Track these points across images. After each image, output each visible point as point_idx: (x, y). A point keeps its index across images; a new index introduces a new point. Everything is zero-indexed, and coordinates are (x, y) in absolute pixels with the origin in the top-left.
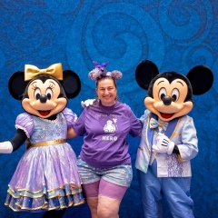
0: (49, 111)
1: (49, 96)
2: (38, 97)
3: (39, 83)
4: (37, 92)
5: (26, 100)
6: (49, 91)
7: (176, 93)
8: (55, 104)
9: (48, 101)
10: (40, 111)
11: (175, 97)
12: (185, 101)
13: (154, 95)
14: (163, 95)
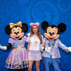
0: (19, 37)
1: (18, 32)
2: (15, 33)
3: (15, 28)
4: (15, 31)
5: (11, 34)
6: (18, 31)
7: (54, 32)
8: (20, 35)
9: (18, 34)
10: (16, 37)
11: (54, 33)
12: (57, 34)
13: (47, 32)
14: (50, 32)
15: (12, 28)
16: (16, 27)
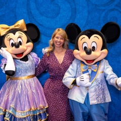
15: (4, 36)
16: (14, 31)
